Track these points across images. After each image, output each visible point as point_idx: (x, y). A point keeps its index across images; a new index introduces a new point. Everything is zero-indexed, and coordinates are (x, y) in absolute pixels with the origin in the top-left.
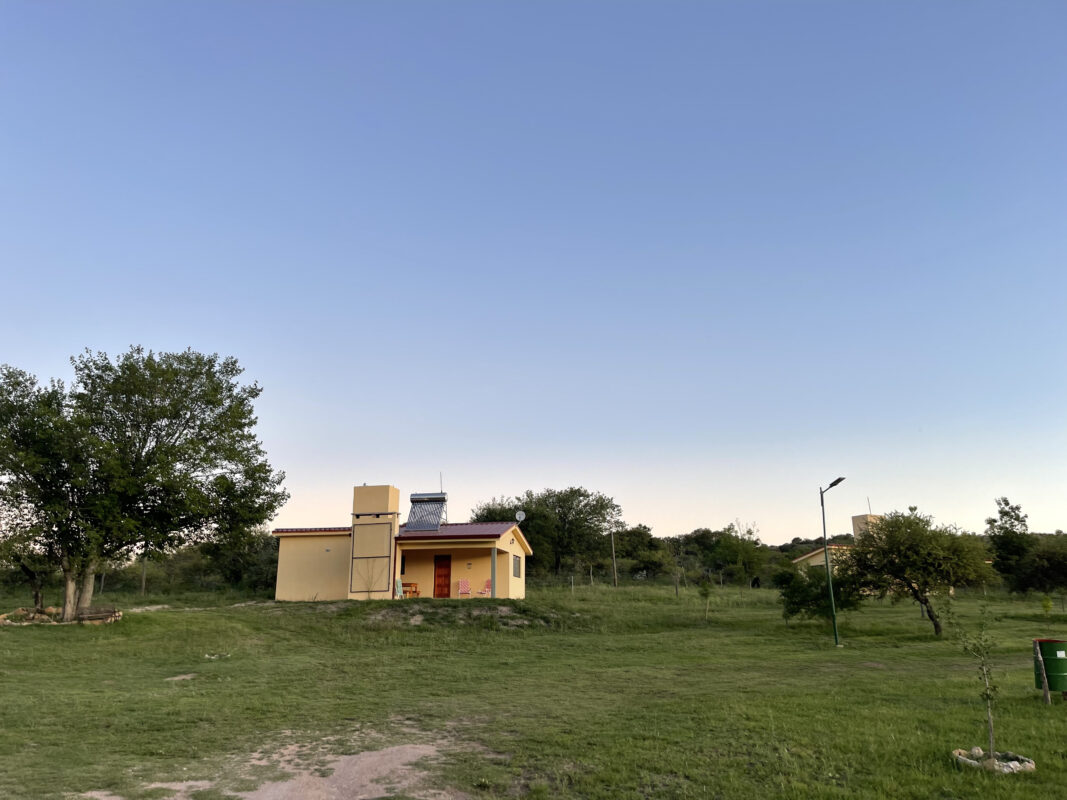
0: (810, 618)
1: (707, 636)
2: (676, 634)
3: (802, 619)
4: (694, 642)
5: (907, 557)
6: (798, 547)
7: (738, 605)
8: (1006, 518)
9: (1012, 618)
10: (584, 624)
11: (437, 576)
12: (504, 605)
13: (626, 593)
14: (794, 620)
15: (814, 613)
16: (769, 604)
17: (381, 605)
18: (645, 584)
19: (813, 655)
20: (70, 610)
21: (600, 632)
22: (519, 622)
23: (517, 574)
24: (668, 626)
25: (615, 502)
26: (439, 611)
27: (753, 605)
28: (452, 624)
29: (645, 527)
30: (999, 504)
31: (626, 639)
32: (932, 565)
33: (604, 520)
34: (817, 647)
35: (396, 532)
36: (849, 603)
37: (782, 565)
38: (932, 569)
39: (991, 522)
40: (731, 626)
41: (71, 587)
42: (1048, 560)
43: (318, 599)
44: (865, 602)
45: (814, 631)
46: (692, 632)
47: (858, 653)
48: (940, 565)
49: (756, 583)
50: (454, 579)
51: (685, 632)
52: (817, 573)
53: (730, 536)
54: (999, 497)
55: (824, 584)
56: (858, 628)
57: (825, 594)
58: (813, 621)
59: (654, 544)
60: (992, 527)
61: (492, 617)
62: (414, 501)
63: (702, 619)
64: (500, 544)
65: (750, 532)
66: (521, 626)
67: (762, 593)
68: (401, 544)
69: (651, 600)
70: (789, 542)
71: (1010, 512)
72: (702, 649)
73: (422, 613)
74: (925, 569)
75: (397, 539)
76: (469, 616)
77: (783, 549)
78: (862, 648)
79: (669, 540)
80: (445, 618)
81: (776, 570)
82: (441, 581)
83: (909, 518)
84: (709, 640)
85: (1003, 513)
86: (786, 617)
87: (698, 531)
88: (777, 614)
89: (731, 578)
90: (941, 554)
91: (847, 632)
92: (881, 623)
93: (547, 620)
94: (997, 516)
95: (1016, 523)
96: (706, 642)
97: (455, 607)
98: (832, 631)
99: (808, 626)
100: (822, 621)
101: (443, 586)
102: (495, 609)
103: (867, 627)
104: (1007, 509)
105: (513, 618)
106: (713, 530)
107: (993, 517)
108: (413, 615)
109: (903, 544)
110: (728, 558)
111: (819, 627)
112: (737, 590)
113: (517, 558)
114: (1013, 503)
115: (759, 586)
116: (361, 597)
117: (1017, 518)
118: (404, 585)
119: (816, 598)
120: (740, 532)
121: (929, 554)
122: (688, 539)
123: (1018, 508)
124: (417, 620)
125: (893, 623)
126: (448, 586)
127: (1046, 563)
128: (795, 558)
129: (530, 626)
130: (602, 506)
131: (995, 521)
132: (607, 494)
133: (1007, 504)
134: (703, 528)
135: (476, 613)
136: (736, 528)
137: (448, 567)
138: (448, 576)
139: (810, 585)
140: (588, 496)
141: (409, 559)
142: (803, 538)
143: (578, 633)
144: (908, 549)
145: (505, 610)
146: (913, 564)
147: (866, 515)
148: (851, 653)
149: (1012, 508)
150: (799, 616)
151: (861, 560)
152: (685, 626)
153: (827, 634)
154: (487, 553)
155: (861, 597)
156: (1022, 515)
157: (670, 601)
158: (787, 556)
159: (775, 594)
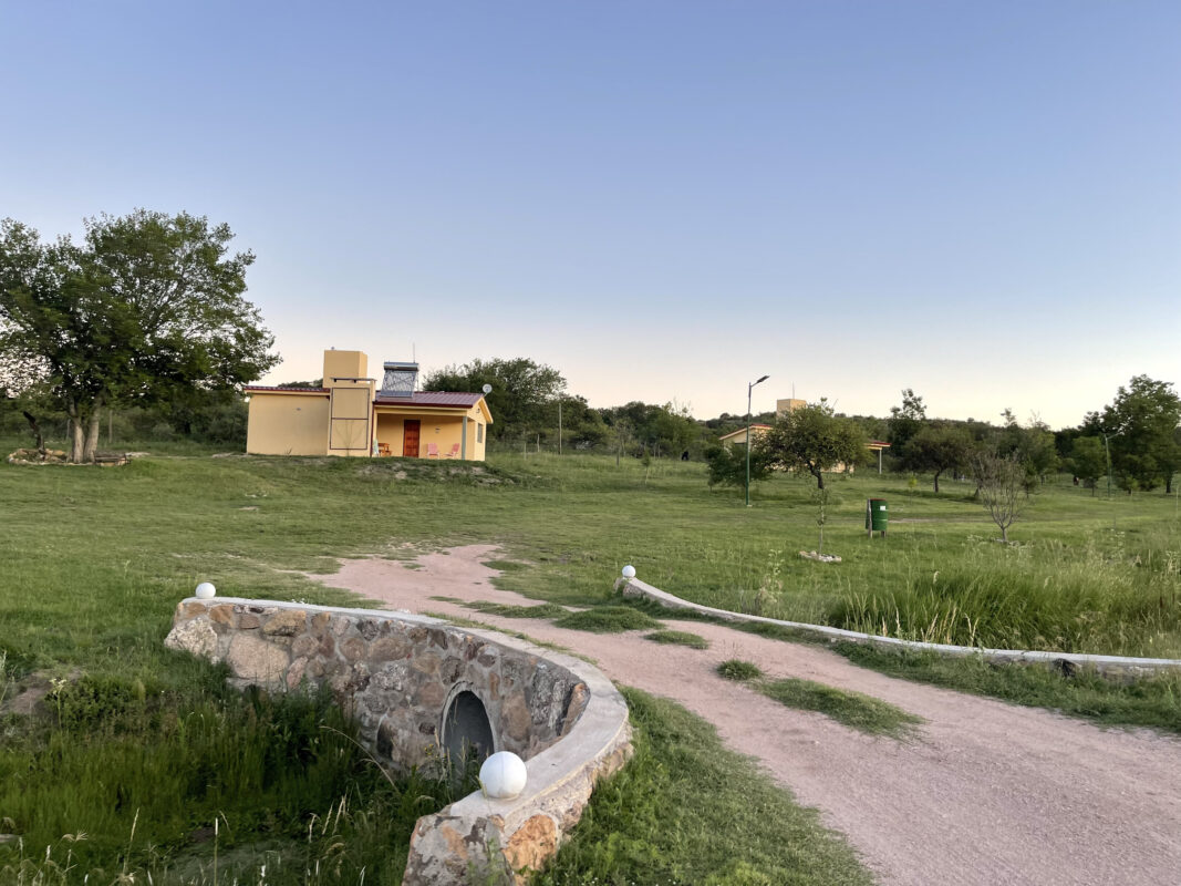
0: (730, 486)
1: (648, 497)
2: (623, 494)
3: (723, 486)
4: (638, 500)
5: (808, 440)
6: (724, 424)
7: (670, 474)
8: (908, 408)
9: (889, 492)
10: (546, 484)
11: (407, 438)
12: (477, 466)
13: (571, 460)
14: (717, 487)
15: (734, 481)
16: (696, 475)
17: (364, 462)
18: (586, 454)
19: (728, 510)
20: (79, 452)
21: (560, 491)
22: (492, 481)
23: (480, 441)
24: (615, 488)
25: (561, 375)
26: (420, 468)
27: (683, 474)
28: (435, 480)
29: (582, 399)
30: (905, 395)
31: (583, 496)
32: (826, 447)
33: (550, 392)
34: (733, 506)
35: (373, 398)
36: (760, 475)
37: (711, 441)
38: (825, 450)
39: (895, 410)
40: (666, 490)
41: (79, 433)
42: (922, 447)
43: (292, 454)
44: (773, 474)
45: (731, 495)
46: (637, 493)
47: (762, 510)
48: (831, 448)
49: (685, 456)
50: (422, 442)
51: (630, 493)
52: (739, 450)
53: (667, 413)
54: (905, 388)
55: (743, 459)
56: (765, 494)
57: (743, 468)
58: (731, 488)
59: (589, 415)
60: (895, 415)
61: (468, 475)
62: (386, 369)
63: (642, 483)
64: (470, 413)
65: (685, 411)
66: (495, 484)
67: (691, 465)
68: (377, 408)
69: (596, 467)
70: (718, 417)
71: (912, 403)
72: (646, 504)
73: (405, 470)
74: (820, 450)
75: (374, 403)
76: (448, 473)
77: (711, 424)
78: (765, 507)
79: (602, 411)
80: (427, 474)
81: (703, 446)
82: (409, 442)
83: (819, 407)
84: (650, 499)
85: (907, 403)
86: (710, 484)
87: (632, 404)
88: (704, 482)
89: (666, 451)
90: (834, 439)
91: (756, 497)
92: (784, 491)
93: (515, 480)
94: (901, 405)
95: (916, 412)
96: (647, 500)
97: (434, 466)
98: (745, 496)
99: (727, 492)
100: (739, 488)
101: (412, 446)
102: (470, 469)
103: (773, 493)
104: (910, 399)
105: (486, 477)
106: (646, 404)
107: (898, 406)
108: (397, 471)
109: (807, 430)
110: (664, 433)
111: (736, 492)
112: (669, 461)
113: (480, 425)
114: (916, 395)
115: (687, 459)
116: (342, 454)
117: (918, 408)
118: (380, 445)
119: (736, 470)
120: (676, 410)
121: (825, 439)
122: (621, 412)
123: (919, 399)
124: (401, 475)
125: (794, 492)
126: (417, 447)
127: (920, 449)
128: (722, 435)
129: (502, 484)
130: (549, 378)
131: (899, 410)
132: (554, 367)
133: (911, 395)
134: (637, 401)
135: (453, 472)
136: (673, 406)
137: (418, 430)
138: (417, 439)
139: (732, 460)
140: (535, 368)
141: (384, 421)
142: (731, 414)
143: (542, 491)
144: (810, 434)
145: (478, 471)
146: (812, 446)
147: (789, 400)
148: (757, 510)
149: (915, 399)
150: (721, 484)
151: (775, 442)
152: (629, 488)
153: (741, 498)
154: (460, 420)
155: (771, 470)
156: (922, 406)
157: (611, 468)
158: (714, 433)
159: (703, 466)
